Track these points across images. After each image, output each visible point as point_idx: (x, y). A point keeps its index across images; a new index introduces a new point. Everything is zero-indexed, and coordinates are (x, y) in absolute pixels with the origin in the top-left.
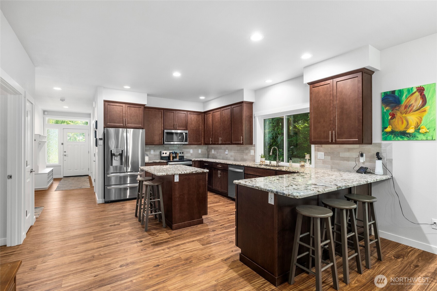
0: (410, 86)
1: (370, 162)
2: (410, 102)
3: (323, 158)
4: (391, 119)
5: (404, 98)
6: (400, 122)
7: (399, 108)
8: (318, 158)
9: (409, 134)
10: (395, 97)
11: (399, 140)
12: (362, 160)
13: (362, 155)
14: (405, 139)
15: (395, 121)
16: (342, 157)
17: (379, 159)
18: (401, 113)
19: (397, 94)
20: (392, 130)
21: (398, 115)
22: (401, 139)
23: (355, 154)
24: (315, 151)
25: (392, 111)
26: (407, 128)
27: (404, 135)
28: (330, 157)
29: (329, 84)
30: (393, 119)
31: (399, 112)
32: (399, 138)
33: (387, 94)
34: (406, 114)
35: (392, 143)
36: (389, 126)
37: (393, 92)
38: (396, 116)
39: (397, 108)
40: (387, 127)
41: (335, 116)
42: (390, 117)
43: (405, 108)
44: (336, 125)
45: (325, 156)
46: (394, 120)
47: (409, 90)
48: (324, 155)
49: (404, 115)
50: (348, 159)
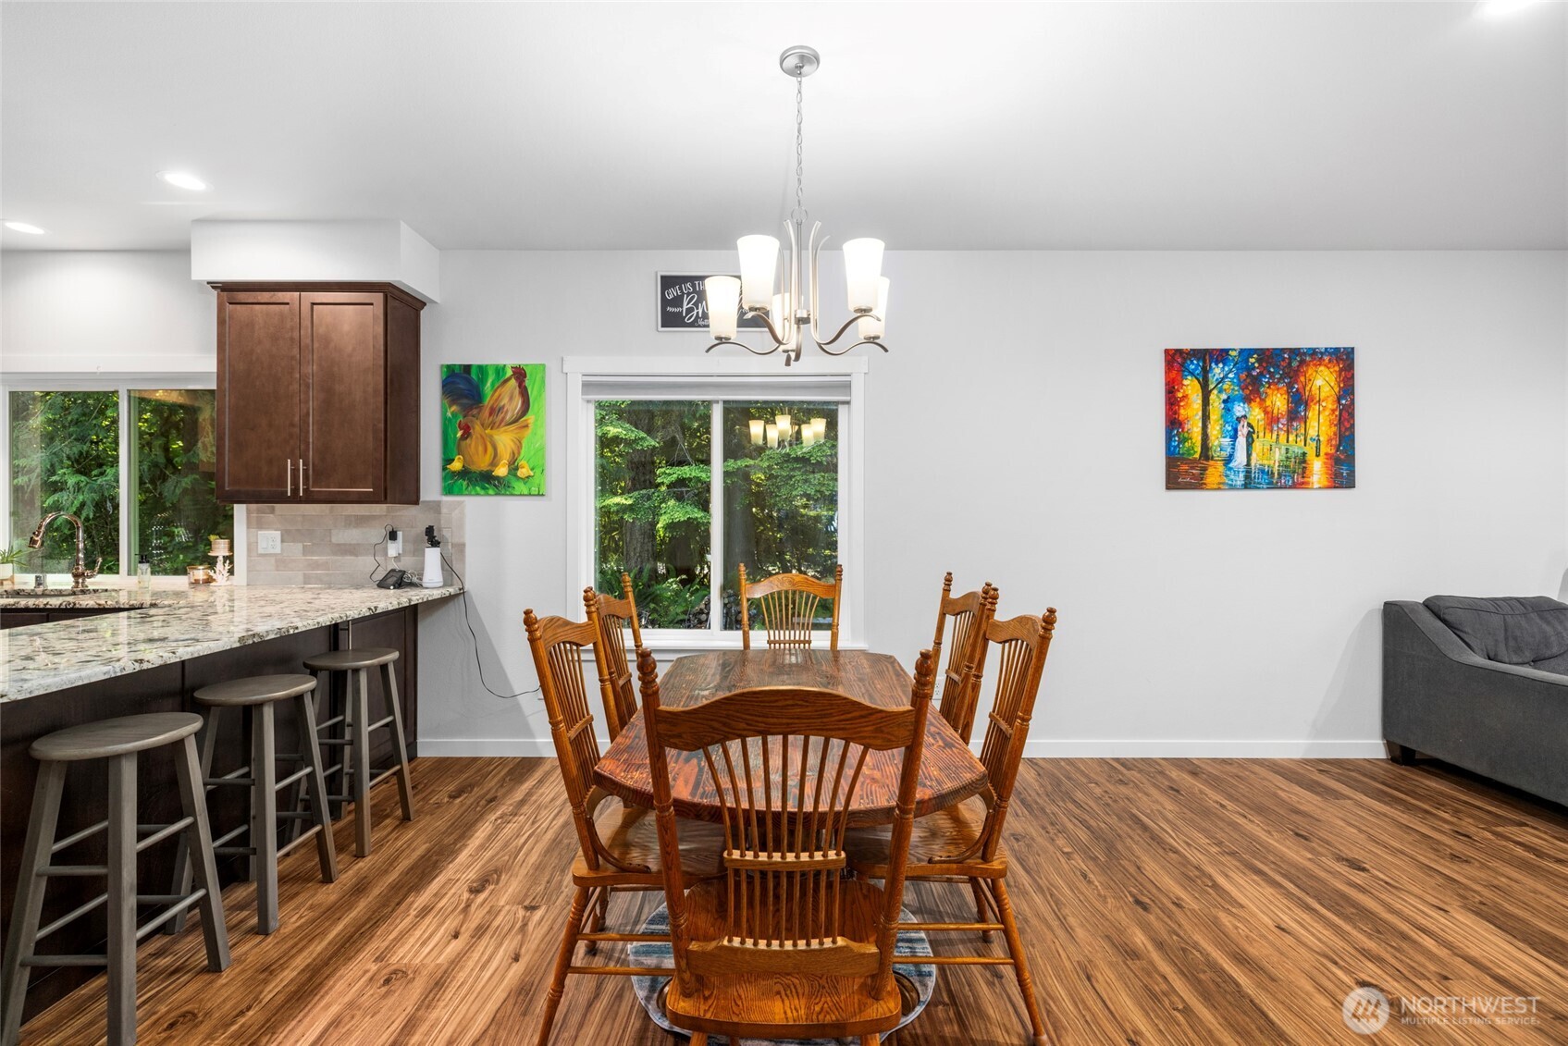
0: (501, 362)
1: (414, 556)
2: (501, 400)
3: (278, 550)
4: (465, 437)
5: (488, 388)
6: (481, 449)
7: (479, 413)
8: (261, 551)
9: (497, 478)
10: (469, 381)
11: (478, 494)
12: (394, 549)
13: (393, 536)
14: (491, 492)
15: (470, 445)
16: (339, 545)
17: (434, 543)
18: (482, 425)
19: (474, 375)
20: (464, 466)
21: (477, 429)
22: (482, 492)
23: (376, 534)
24: (248, 527)
25: (465, 417)
26: (494, 463)
27: (489, 483)
28: (300, 546)
29: (288, 304)
30: (467, 438)
31: (478, 422)
32: (478, 488)
33: (453, 371)
34: (492, 429)
35: (463, 502)
36: (457, 457)
37: (467, 368)
38: (471, 431)
39: (475, 412)
40: (453, 460)
41: (305, 411)
42: (459, 434)
43: (490, 415)
44: (311, 440)
45: (285, 544)
46: (468, 441)
47: (499, 370)
48: (282, 541)
49: (488, 431)
50: (351, 550)
